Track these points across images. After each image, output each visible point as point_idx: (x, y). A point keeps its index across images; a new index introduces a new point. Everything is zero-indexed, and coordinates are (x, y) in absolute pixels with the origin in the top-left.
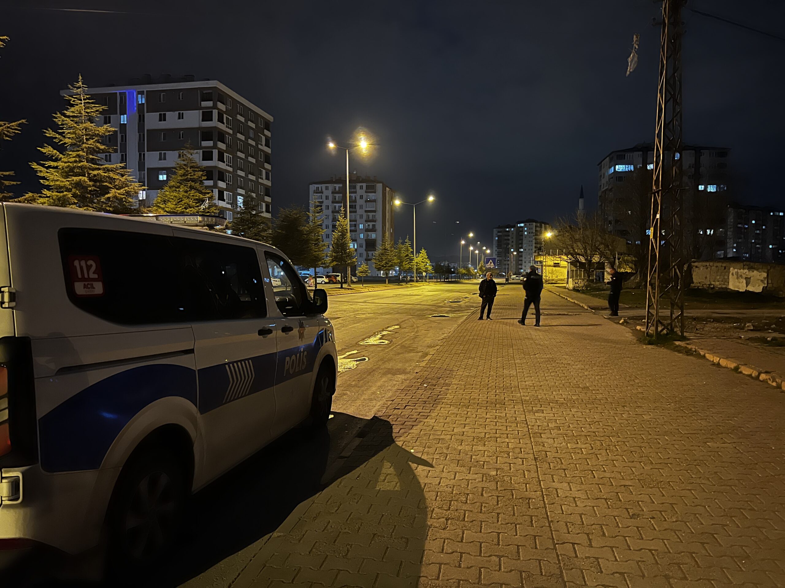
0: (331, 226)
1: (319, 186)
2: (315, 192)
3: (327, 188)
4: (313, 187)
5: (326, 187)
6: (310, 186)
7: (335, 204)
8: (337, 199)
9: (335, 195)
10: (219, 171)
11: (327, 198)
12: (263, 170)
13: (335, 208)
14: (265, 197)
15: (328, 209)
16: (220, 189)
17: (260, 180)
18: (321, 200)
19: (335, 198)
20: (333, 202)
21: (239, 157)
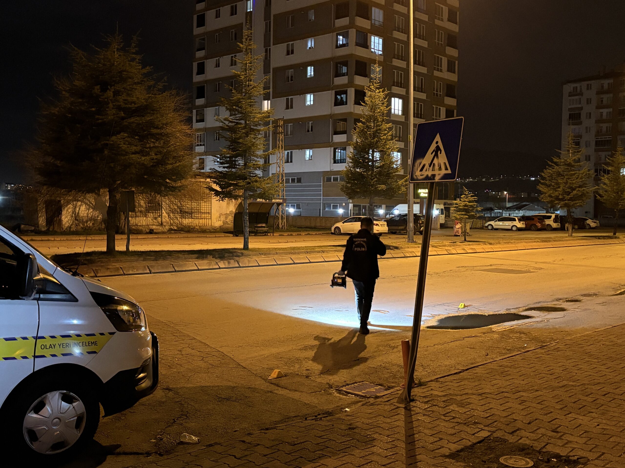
0: (594, 143)
1: (577, 85)
2: (570, 95)
3: (589, 87)
4: (568, 88)
5: (588, 85)
6: (564, 86)
7: (601, 110)
8: (605, 102)
9: (602, 96)
10: (357, 62)
11: (589, 101)
12: (443, 58)
13: (602, 115)
14: (446, 98)
15: (590, 117)
16: (357, 89)
17: (436, 73)
18: (580, 106)
19: (602, 101)
20: (598, 107)
21: (395, 38)
